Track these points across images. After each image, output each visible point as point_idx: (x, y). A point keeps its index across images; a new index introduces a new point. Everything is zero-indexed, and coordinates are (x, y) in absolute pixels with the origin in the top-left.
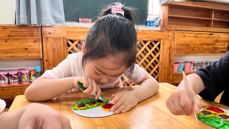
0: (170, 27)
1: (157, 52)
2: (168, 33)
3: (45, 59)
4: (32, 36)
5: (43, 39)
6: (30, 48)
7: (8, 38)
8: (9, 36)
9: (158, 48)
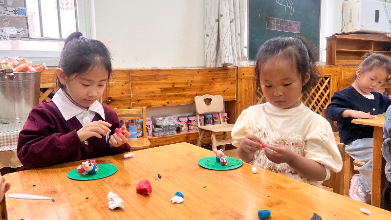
0: (338, 62)
1: (327, 89)
2: (335, 68)
3: (239, 101)
4: (230, 77)
5: (238, 80)
6: (228, 90)
7: (212, 81)
8: (213, 79)
9: (328, 85)
